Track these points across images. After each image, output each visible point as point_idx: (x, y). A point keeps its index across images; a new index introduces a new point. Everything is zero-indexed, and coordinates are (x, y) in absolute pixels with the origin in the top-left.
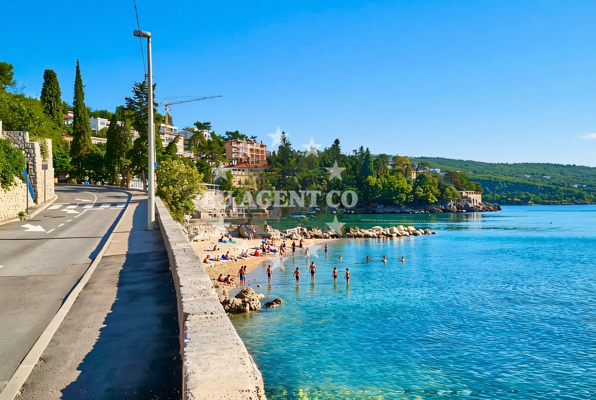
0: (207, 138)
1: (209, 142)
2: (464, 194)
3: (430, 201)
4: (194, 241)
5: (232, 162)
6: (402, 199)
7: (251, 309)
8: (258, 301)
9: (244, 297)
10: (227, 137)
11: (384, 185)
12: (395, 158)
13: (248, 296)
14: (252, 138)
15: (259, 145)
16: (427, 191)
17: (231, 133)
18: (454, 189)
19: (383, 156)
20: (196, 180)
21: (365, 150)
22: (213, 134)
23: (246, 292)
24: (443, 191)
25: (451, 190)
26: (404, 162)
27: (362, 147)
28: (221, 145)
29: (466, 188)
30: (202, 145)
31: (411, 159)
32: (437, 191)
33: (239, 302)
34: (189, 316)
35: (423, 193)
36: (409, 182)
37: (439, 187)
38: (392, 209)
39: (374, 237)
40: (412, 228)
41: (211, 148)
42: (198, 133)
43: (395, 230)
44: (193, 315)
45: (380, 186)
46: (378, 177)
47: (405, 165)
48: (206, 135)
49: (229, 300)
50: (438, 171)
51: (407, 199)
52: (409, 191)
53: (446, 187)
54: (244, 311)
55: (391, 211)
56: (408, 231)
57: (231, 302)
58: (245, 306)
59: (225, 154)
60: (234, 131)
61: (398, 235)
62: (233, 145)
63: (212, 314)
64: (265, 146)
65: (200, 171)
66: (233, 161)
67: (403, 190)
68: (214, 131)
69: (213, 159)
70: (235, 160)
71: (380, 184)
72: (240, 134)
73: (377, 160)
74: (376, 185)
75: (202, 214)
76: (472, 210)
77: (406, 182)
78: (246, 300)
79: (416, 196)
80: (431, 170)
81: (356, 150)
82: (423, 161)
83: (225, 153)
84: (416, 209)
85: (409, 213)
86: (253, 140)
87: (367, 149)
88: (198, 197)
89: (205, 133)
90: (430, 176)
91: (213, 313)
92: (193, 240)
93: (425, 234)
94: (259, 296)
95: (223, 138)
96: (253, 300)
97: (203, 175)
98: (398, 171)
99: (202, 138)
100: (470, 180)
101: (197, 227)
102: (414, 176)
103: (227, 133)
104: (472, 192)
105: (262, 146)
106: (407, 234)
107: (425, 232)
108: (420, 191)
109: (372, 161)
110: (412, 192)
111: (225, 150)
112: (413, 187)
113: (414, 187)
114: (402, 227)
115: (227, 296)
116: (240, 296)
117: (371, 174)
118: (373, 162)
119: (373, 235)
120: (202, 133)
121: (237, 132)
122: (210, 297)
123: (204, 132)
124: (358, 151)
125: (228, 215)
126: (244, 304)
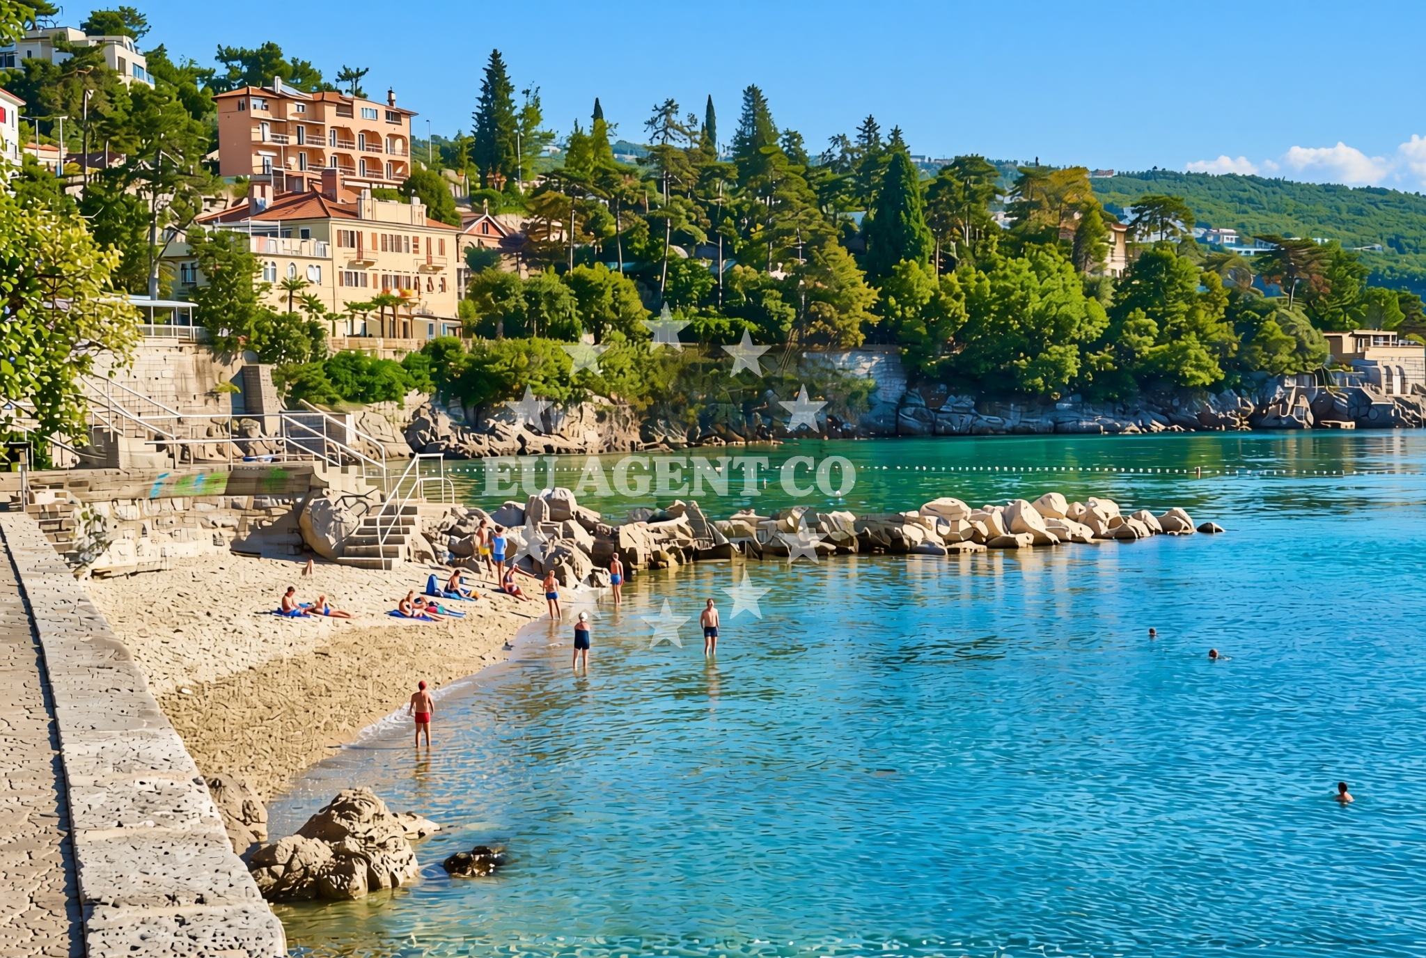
0: (126, 80)
1: (139, 98)
2: (1348, 345)
3: (1193, 377)
4: (94, 574)
5: (249, 193)
6: (1058, 368)
7: (373, 884)
8: (407, 851)
9: (341, 833)
10: (221, 71)
11: (976, 305)
12: (1028, 177)
13: (361, 828)
14: (347, 76)
15: (382, 115)
16: (1177, 334)
17: (243, 56)
18: (1301, 321)
19: (967, 166)
20: (87, 277)
21: (885, 138)
22: (156, 60)
23: (346, 808)
24: (1249, 329)
25: (1288, 328)
26: (1071, 198)
27: (870, 120)
28: (195, 106)
29: (1355, 316)
30: (106, 109)
31: (1102, 183)
32: (1223, 332)
33: (318, 853)
34: (99, 911)
35: (1158, 342)
36: (1092, 290)
37: (1230, 314)
38: (1014, 418)
39: (930, 551)
40: (1106, 509)
41: (149, 128)
42: (80, 51)
43: (1029, 514)
44: (115, 905)
45: (959, 308)
46: (948, 265)
47: (1075, 207)
48: (122, 61)
49: (273, 849)
50: (1228, 237)
51: (1085, 367)
52: (1095, 331)
53: (1265, 312)
54: (343, 896)
55: (1009, 424)
56: (1090, 520)
57: (282, 856)
58: (350, 871)
59: (215, 155)
60: (253, 45)
61: (1041, 543)
62: (255, 113)
63: (201, 901)
64: (409, 115)
65: (103, 237)
66: (257, 189)
67: (1062, 328)
68: (161, 47)
69: (160, 179)
70: (264, 184)
71: (957, 297)
72: (287, 58)
73: (942, 183)
74: (936, 307)
75: (123, 444)
76: (1383, 420)
77: (1077, 292)
78: (352, 845)
79: (1126, 353)
80: (1198, 233)
81: (843, 137)
82: (1159, 190)
83: (214, 147)
84: (1129, 413)
85: (1094, 431)
86: (344, 86)
87: (896, 132)
88: (101, 361)
89: (119, 51)
90: (1191, 264)
91: (208, 895)
92: (88, 572)
93: (1165, 533)
94: (414, 826)
95: (205, 75)
96: (383, 846)
97: (114, 258)
98: (1044, 237)
99: (104, 76)
100: (1375, 279)
101: (103, 509)
102: (1116, 263)
103: (226, 56)
104: (1386, 338)
105: (394, 116)
106: (1087, 533)
107: (1169, 528)
108: (1143, 331)
109: (918, 189)
110: (1109, 337)
111: (215, 134)
112: (1110, 312)
113: (1117, 313)
114: (1059, 502)
115: (262, 829)
116: (319, 827)
117: (916, 252)
118: (928, 196)
119: (925, 541)
120: (105, 50)
121: (270, 52)
122: (191, 825)
123: (118, 48)
124: (853, 140)
125: (245, 447)
126: (344, 862)
